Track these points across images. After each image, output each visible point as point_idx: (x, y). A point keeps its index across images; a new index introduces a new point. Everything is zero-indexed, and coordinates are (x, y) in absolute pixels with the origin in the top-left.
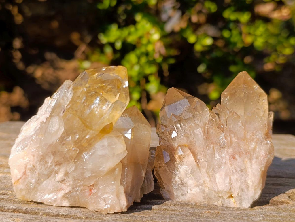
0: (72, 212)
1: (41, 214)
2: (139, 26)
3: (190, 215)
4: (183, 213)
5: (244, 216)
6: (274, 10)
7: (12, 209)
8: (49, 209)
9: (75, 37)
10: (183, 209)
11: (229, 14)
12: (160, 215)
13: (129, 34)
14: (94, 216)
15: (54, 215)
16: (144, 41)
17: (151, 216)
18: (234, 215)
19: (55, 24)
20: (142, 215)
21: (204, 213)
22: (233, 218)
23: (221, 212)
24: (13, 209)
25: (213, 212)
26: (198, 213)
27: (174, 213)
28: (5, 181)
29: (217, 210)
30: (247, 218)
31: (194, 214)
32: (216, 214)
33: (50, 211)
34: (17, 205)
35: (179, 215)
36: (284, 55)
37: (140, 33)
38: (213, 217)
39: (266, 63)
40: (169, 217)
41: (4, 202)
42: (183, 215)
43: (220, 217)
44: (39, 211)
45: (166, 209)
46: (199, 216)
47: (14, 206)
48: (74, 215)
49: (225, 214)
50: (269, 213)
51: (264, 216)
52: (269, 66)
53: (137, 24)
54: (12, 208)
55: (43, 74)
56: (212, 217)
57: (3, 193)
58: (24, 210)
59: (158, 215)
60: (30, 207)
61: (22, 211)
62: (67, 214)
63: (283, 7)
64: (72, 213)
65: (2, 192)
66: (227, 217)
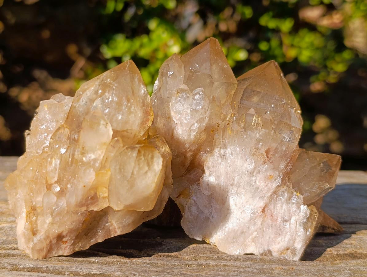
0: (107, 270)
1: (66, 273)
2: (154, 36)
3: (258, 272)
4: (249, 269)
5: (325, 272)
6: (324, 15)
7: (28, 268)
8: (77, 267)
9: (72, 49)
10: (247, 265)
11: (267, 21)
12: (220, 273)
13: (142, 46)
14: (136, 275)
15: (85, 274)
16: (160, 55)
17: (209, 275)
18: (312, 271)
19: (46, 34)
20: (197, 273)
21: (274, 269)
22: (312, 275)
23: (295, 268)
24: (30, 267)
25: (285, 267)
26: (267, 269)
27: (237, 269)
28: (10, 232)
29: (290, 265)
30: (330, 275)
31: (262, 271)
32: (289, 270)
33: (79, 270)
34: (34, 262)
35: (243, 272)
36: (336, 73)
37: (155, 45)
38: (287, 274)
39: (314, 82)
40: (232, 275)
41: (16, 259)
42: (249, 272)
43: (296, 275)
44: (64, 270)
45: (225, 265)
46: (269, 273)
47: (31, 264)
48: (111, 274)
49: (301, 270)
50: (355, 268)
51: (349, 272)
52: (316, 86)
53: (151, 34)
54: (28, 266)
55: (30, 98)
56: (285, 274)
57: (13, 248)
58: (45, 269)
59: (217, 272)
60: (51, 265)
61: (42, 270)
62: (100, 273)
63: (335, 12)
64: (107, 272)
65: (11, 246)
66: (304, 274)
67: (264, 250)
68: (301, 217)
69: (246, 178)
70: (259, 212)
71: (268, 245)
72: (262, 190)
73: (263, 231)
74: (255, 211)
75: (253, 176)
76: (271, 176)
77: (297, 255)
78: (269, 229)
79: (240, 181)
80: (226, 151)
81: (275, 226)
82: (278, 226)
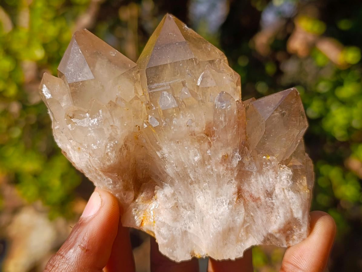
67: (264, 236)
68: (286, 182)
69: (200, 171)
70: (235, 200)
71: (265, 229)
72: (225, 175)
73: (252, 216)
74: (230, 201)
75: (206, 165)
76: (225, 156)
77: (303, 225)
78: (256, 211)
79: (196, 176)
80: (162, 152)
81: (261, 205)
82: (265, 204)
